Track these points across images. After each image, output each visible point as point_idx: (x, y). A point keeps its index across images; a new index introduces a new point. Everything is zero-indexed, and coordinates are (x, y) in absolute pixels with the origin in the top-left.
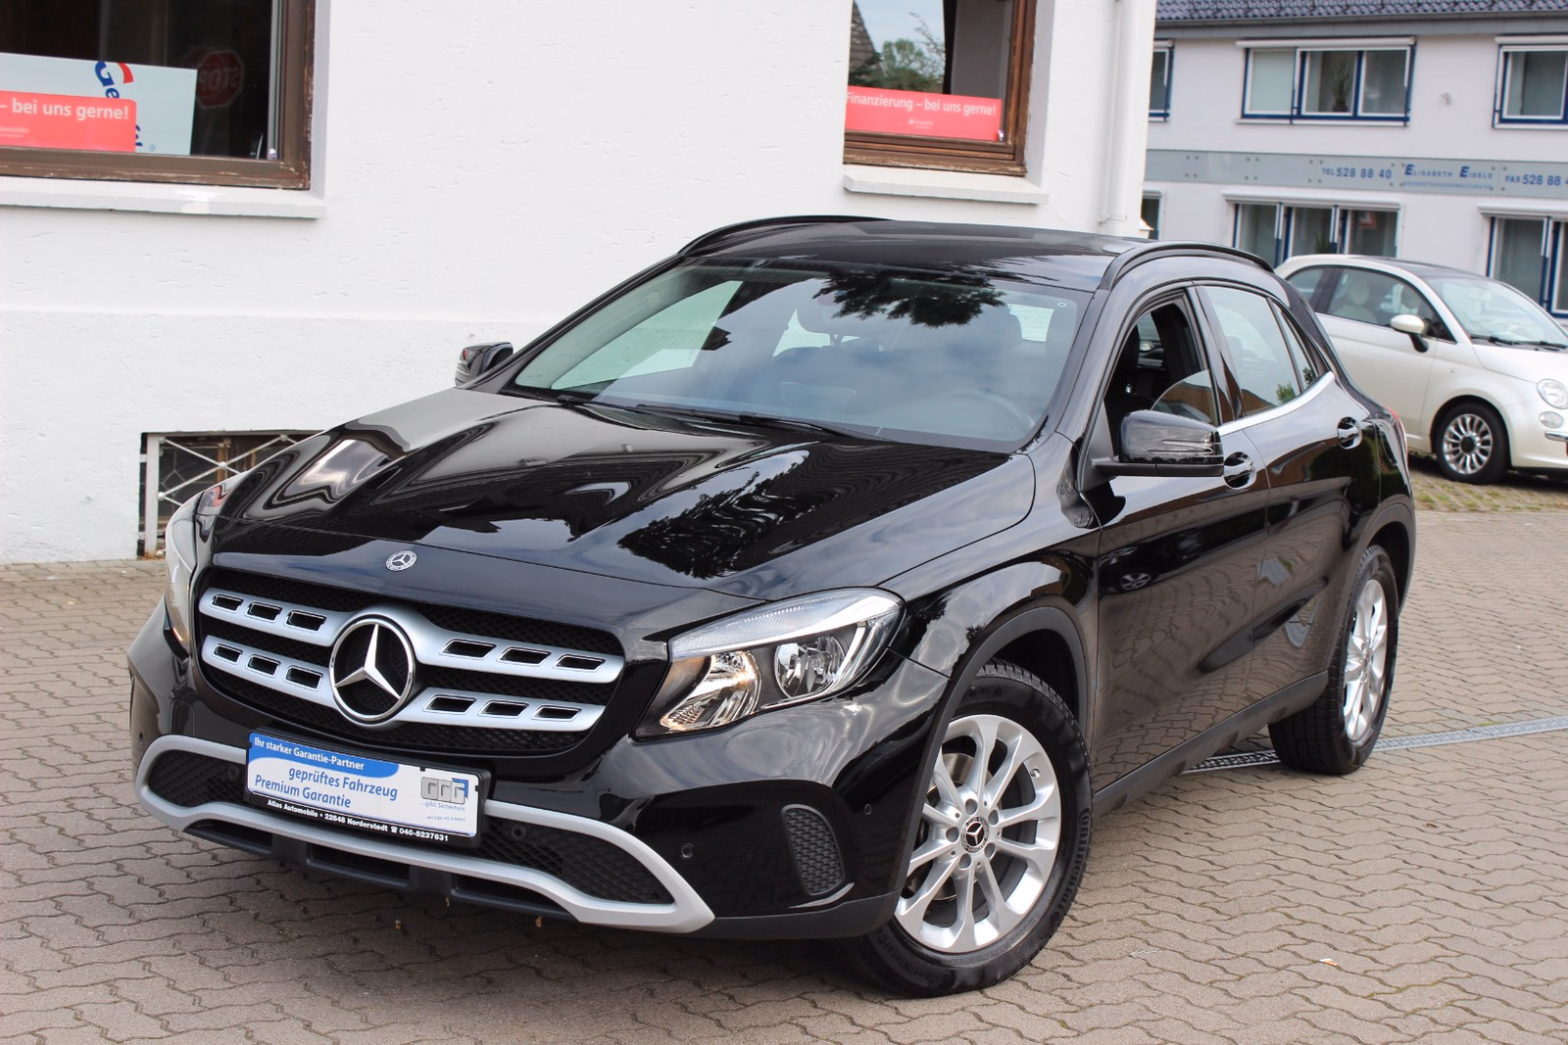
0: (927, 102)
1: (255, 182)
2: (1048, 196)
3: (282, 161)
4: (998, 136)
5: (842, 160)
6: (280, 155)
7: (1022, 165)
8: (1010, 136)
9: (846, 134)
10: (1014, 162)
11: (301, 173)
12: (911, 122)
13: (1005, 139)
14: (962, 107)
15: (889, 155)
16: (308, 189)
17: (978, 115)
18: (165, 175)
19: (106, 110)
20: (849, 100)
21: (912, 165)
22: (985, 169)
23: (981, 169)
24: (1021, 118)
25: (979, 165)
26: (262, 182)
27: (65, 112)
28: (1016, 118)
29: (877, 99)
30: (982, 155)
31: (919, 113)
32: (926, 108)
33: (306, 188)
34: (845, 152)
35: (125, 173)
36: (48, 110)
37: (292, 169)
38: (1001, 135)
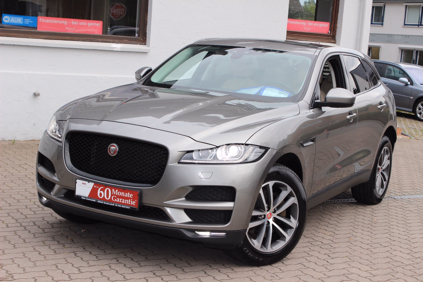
0: (309, 22)
1: (132, 43)
3: (139, 37)
4: (328, 32)
5: (286, 39)
6: (139, 36)
7: (335, 40)
8: (332, 32)
9: (287, 31)
11: (144, 40)
12: (305, 28)
14: (319, 25)
15: (299, 37)
17: (323, 27)
19: (95, 24)
20: (288, 23)
21: (305, 40)
24: (335, 28)
25: (323, 40)
26: (134, 43)
27: (85, 24)
29: (296, 22)
30: (324, 37)
31: (307, 26)
33: (145, 44)
34: (287, 36)
35: (99, 40)
36: (81, 24)
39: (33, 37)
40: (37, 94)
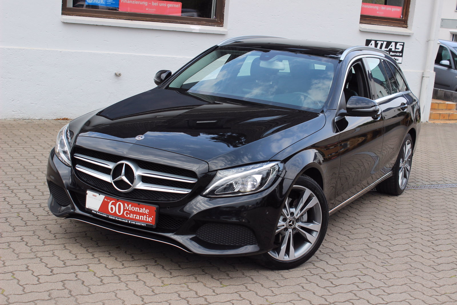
0: (382, 7)
2: (413, 34)
3: (217, 19)
4: (401, 17)
5: (359, 22)
6: (216, 17)
7: (407, 24)
8: (404, 17)
9: (361, 16)
10: (405, 24)
11: (221, 22)
12: (378, 13)
13: (403, 18)
14: (391, 9)
15: (371, 21)
16: (223, 27)
17: (395, 11)
18: (188, 22)
19: (174, 5)
20: (362, 6)
21: (377, 24)
22: (397, 26)
23: (396, 25)
24: (407, 12)
25: (395, 24)
26: (211, 24)
27: (164, 5)
28: (406, 12)
29: (369, 6)
30: (396, 22)
31: (380, 10)
32: (382, 9)
34: (360, 20)
35: (178, 21)
36: (160, 5)
37: (219, 21)
38: (402, 17)
39: (115, 17)
40: (118, 74)
